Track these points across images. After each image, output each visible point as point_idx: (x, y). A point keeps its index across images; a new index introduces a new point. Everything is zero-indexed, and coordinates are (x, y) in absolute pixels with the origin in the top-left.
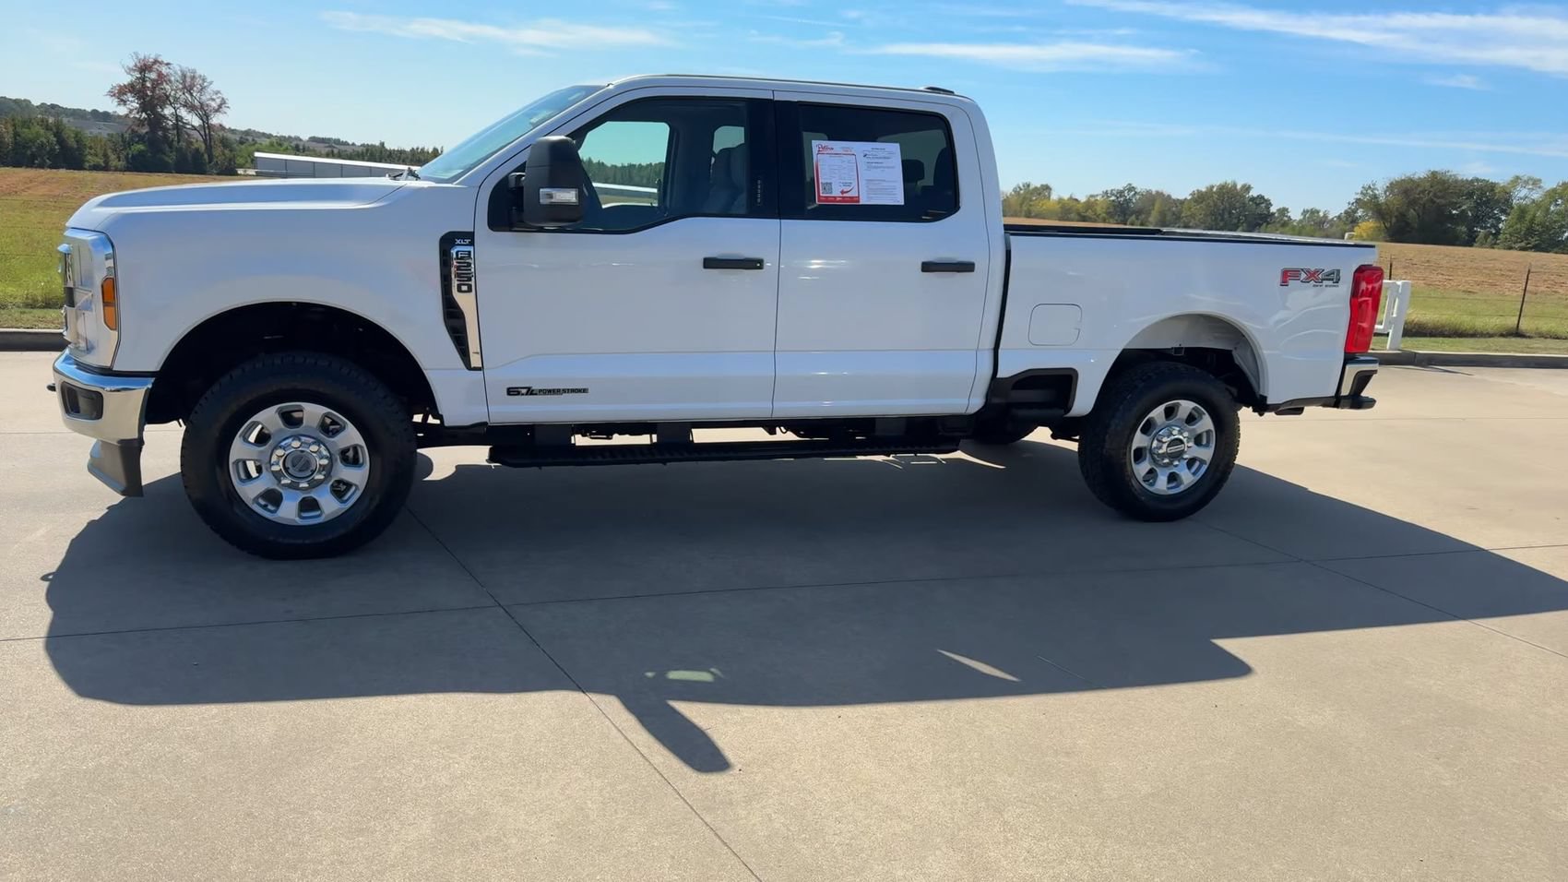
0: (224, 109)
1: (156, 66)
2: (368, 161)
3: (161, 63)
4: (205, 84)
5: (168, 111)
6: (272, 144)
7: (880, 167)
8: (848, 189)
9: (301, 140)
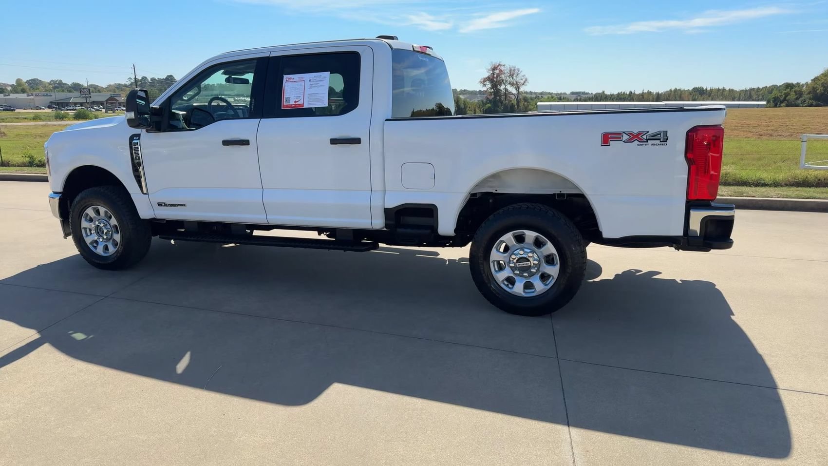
0: (526, 83)
1: (499, 67)
2: (595, 101)
3: (501, 65)
4: (519, 72)
5: (502, 87)
6: (548, 98)
7: (316, 86)
8: (299, 99)
9: (566, 94)
